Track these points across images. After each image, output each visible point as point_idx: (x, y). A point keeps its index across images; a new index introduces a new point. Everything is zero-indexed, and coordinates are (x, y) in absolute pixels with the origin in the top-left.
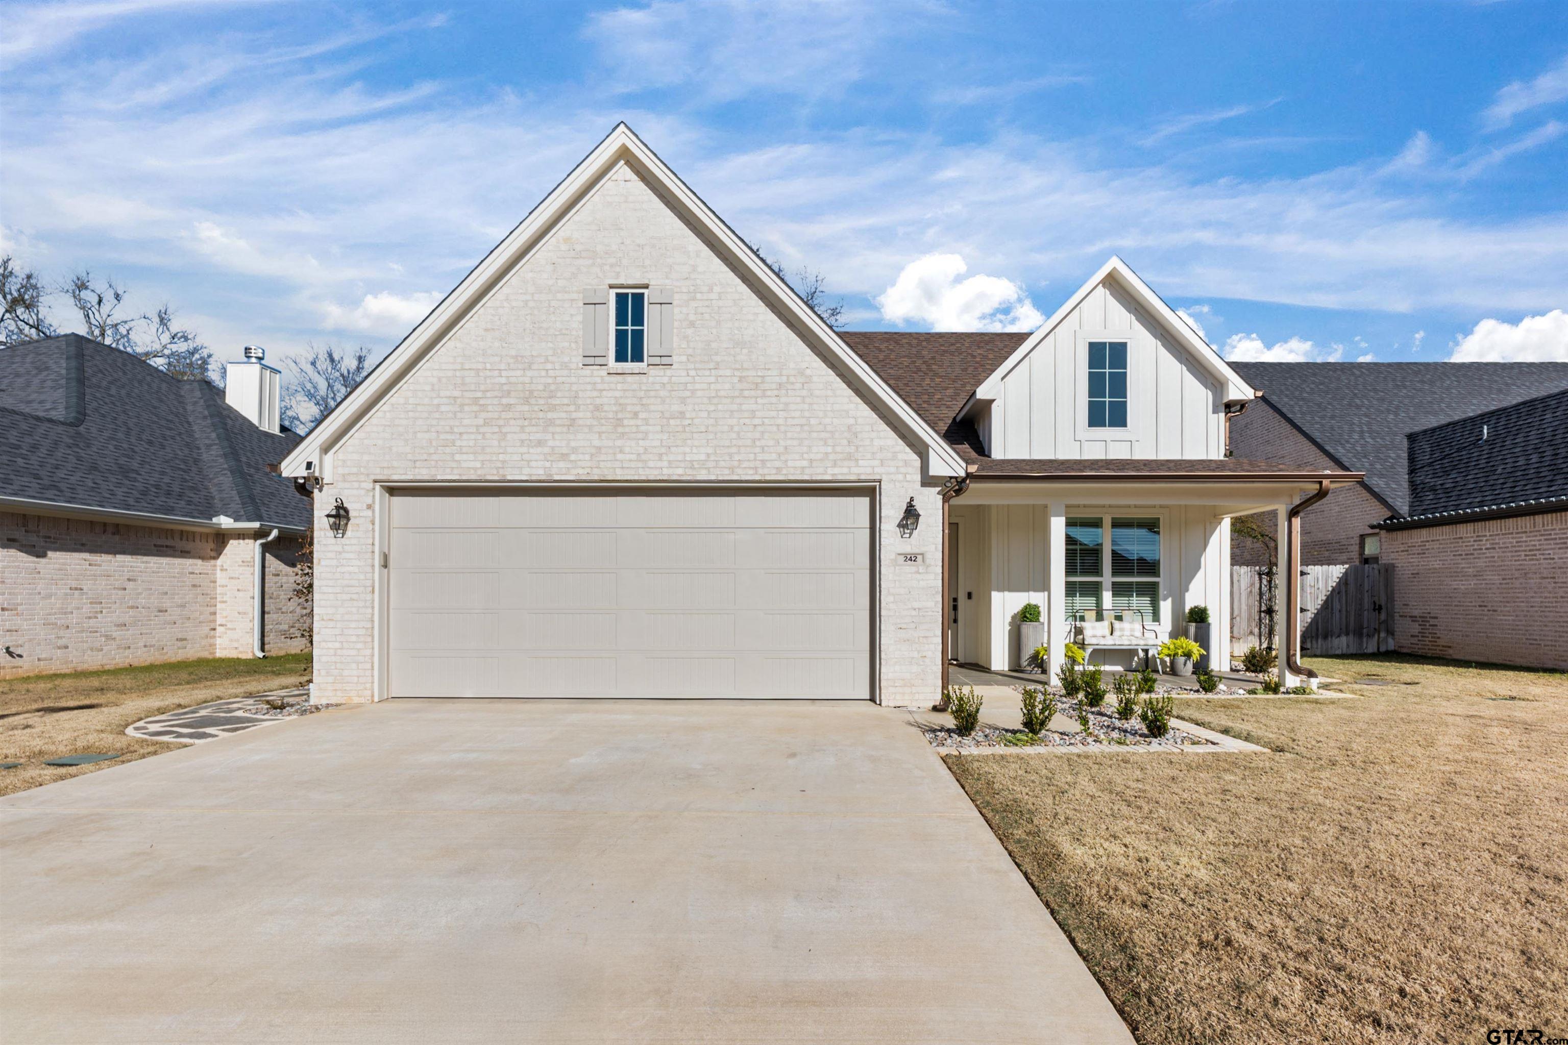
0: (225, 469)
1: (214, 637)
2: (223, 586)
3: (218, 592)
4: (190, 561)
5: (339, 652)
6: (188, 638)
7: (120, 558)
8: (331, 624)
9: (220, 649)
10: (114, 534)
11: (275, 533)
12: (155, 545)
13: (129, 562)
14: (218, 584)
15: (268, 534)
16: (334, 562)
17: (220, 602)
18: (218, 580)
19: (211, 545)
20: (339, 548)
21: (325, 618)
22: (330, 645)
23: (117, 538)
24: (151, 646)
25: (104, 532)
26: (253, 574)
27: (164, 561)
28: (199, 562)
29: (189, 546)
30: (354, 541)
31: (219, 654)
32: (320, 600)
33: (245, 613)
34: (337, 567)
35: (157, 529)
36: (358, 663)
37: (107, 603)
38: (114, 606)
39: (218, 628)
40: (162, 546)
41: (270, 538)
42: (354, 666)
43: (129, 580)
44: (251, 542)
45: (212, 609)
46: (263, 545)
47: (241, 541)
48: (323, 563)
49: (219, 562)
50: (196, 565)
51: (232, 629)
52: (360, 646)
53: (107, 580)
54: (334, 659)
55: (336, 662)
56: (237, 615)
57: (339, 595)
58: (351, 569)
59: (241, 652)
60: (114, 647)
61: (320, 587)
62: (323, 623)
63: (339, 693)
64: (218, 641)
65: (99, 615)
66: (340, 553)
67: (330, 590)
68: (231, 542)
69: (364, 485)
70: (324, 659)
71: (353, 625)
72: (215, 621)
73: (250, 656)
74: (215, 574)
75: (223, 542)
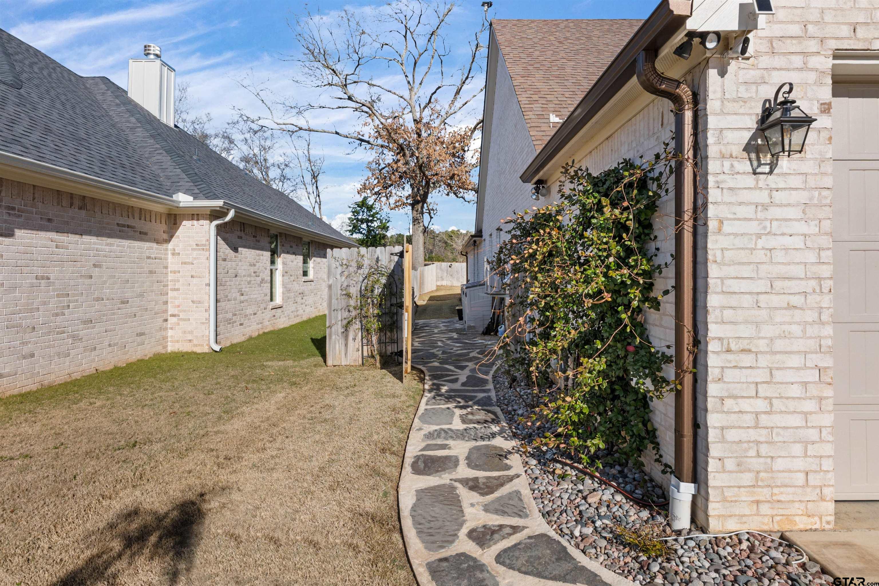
0: (157, 149)
1: (166, 329)
2: (175, 272)
3: (170, 278)
4: (147, 245)
5: (764, 420)
6: (147, 332)
7: (86, 239)
8: (747, 360)
9: (172, 342)
10: (80, 208)
11: (231, 214)
12: (118, 224)
13: (95, 244)
14: (169, 270)
15: (226, 214)
16: (753, 227)
17: (172, 290)
18: (169, 265)
19: (163, 227)
20: (763, 197)
21: (733, 347)
22: (745, 405)
23: (83, 212)
24: (115, 345)
25: (71, 205)
26: (208, 259)
27: (126, 243)
28: (154, 245)
29: (146, 226)
30: (796, 182)
31: (171, 348)
32: (723, 308)
33: (199, 302)
34: (759, 236)
35: (120, 205)
36: (806, 443)
37: (74, 295)
38: (81, 299)
39: (169, 318)
40: (124, 226)
41: (228, 218)
42: (797, 449)
43: (95, 266)
44: (206, 222)
45: (164, 298)
46: (218, 227)
47: (195, 222)
48: (727, 228)
49: (170, 246)
50: (152, 248)
51: (184, 320)
52: (809, 406)
53: (74, 266)
54: (753, 435)
55: (758, 443)
56: (191, 304)
57: (762, 297)
58: (787, 241)
59: (196, 346)
60: (81, 349)
61: (722, 279)
62: (730, 357)
63: (765, 509)
64: (170, 333)
65: (66, 311)
66: (765, 207)
67: (744, 286)
68: (184, 223)
69: (814, 62)
70: (732, 435)
71: (795, 361)
72: (166, 311)
73: (206, 350)
74: (166, 259)
75: (175, 224)
